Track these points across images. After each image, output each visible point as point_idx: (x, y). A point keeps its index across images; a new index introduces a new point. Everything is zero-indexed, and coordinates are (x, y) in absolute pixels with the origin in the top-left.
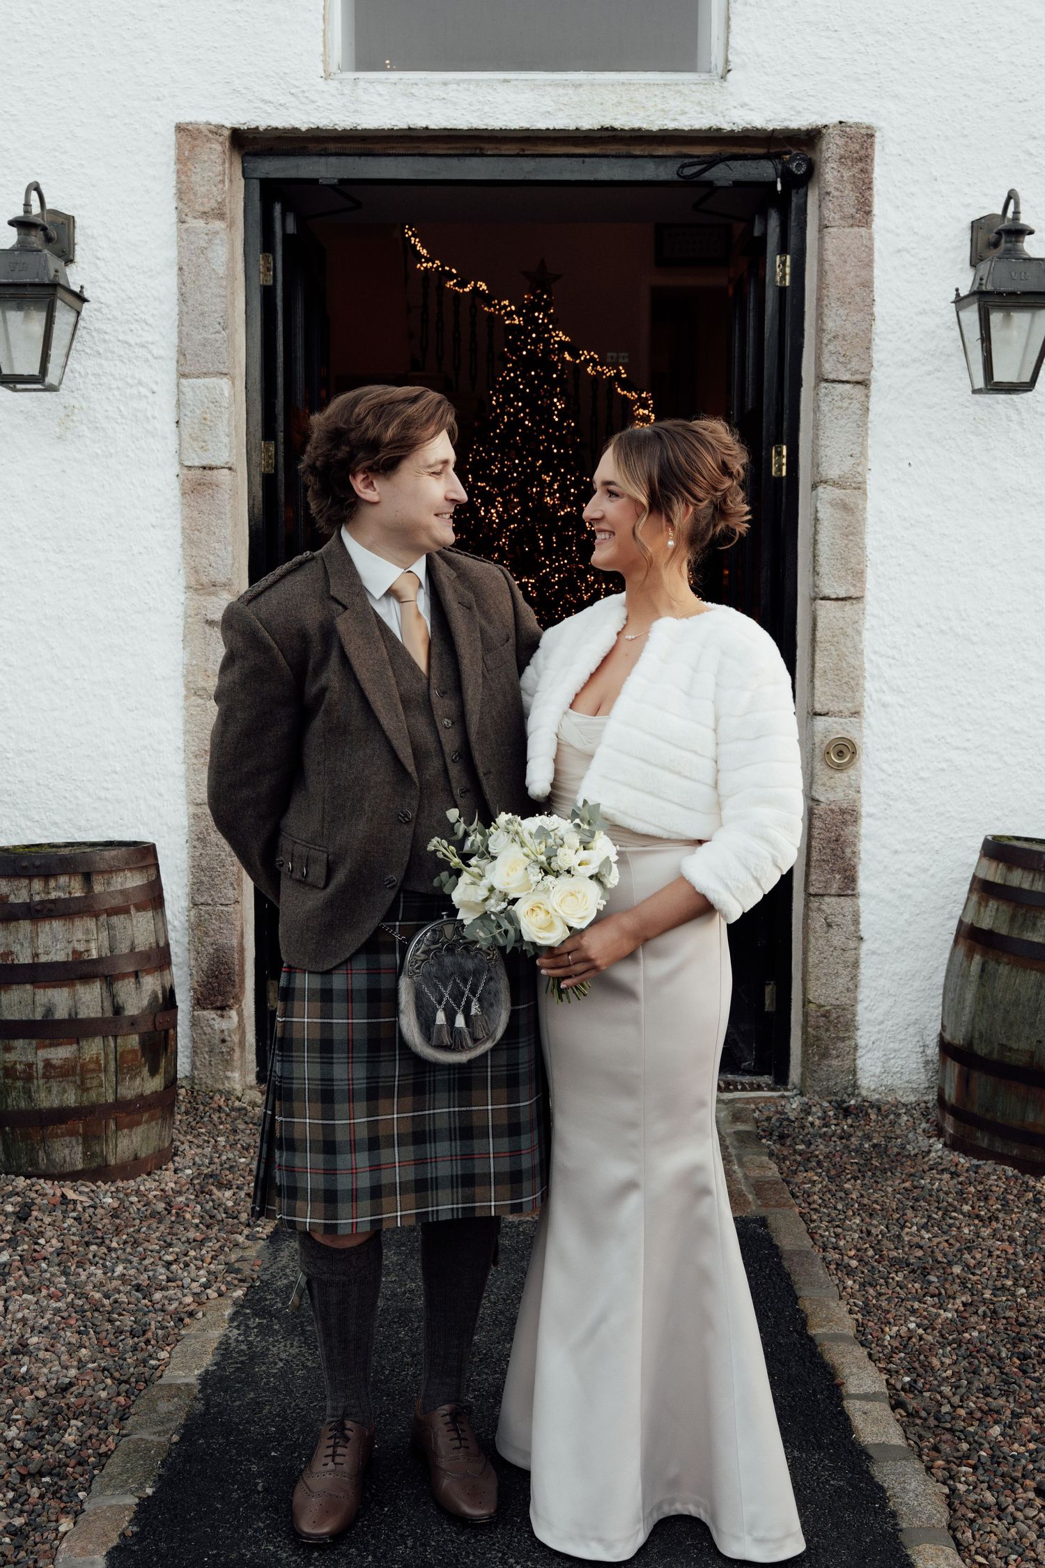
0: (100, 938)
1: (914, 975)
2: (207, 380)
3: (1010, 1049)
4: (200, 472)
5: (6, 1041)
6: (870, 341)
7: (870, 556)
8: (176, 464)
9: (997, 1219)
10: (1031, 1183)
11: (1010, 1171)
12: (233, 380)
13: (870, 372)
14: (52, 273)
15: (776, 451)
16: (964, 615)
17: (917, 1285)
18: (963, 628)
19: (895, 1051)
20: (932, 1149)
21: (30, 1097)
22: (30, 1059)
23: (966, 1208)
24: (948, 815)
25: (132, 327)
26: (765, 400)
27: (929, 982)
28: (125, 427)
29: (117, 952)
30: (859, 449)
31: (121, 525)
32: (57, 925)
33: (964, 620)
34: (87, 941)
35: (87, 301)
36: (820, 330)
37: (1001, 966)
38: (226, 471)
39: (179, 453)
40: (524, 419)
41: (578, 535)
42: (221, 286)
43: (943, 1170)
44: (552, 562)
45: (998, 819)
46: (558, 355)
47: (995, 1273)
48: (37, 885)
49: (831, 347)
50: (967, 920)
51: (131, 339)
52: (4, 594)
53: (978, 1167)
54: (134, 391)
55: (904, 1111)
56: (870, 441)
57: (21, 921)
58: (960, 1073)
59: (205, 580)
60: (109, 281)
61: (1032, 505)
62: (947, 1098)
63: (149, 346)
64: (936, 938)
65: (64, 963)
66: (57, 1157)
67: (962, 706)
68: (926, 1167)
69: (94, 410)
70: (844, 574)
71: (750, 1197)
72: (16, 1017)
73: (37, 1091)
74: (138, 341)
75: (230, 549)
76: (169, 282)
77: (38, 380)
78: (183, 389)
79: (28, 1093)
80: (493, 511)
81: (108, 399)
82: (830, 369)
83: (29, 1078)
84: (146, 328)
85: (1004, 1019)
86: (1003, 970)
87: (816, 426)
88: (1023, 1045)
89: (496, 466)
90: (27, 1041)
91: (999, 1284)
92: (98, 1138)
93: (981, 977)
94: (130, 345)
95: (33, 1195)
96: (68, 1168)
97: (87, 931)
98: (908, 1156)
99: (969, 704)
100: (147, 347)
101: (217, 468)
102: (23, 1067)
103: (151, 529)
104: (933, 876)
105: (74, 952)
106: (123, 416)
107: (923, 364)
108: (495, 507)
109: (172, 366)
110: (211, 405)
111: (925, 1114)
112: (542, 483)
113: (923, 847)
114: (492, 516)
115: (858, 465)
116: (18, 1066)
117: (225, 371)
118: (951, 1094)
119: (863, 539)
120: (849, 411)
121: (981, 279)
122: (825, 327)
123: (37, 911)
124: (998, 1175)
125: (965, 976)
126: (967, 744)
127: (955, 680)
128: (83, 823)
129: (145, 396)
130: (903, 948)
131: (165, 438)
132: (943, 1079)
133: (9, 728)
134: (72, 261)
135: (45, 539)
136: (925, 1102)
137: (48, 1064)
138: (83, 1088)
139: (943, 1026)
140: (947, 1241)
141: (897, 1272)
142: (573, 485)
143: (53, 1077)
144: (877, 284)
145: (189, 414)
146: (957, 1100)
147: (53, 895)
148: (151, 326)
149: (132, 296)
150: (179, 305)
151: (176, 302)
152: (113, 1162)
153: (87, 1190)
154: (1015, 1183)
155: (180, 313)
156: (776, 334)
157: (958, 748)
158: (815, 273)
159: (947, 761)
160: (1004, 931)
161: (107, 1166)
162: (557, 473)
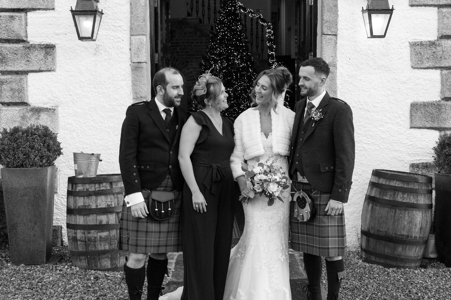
0: (115, 201)
1: (354, 212)
2: (139, 36)
3: (380, 231)
4: (137, 64)
5: (89, 231)
6: (337, 23)
7: (338, 86)
8: (130, 62)
9: (375, 278)
10: (387, 270)
11: (381, 267)
12: (146, 36)
13: (337, 32)
14: (95, 8)
15: (310, 55)
16: (367, 104)
17: (350, 293)
18: (367, 107)
19: (349, 235)
20: (359, 262)
21: (95, 247)
22: (96, 236)
23: (366, 276)
24: (363, 164)
25: (116, 21)
26: (307, 40)
27: (359, 214)
28: (114, 51)
29: (119, 205)
30: (334, 55)
31: (113, 80)
32: (103, 197)
33: (367, 105)
34: (111, 202)
35: (104, 14)
36: (322, 19)
37: (377, 207)
38: (145, 63)
39: (131, 58)
40: (228, 33)
41: (247, 74)
42: (143, 9)
43: (361, 267)
44: (238, 83)
45: (378, 165)
46: (239, 11)
47: (373, 290)
48: (97, 186)
49: (325, 25)
50: (368, 194)
51: (116, 25)
52: (78, 101)
53: (372, 266)
54: (117, 40)
55: (351, 253)
56: (338, 52)
57: (92, 196)
58: (366, 239)
59: (139, 96)
60: (109, 8)
61: (387, 71)
62: (363, 247)
63: (122, 27)
64: (361, 201)
65: (105, 208)
66: (103, 264)
67: (367, 131)
68: (356, 267)
69: (105, 46)
70: (330, 92)
71: (304, 274)
72: (92, 224)
73: (98, 245)
74: (118, 25)
75: (146, 87)
76: (127, 8)
77: (91, 38)
78: (132, 39)
79: (95, 246)
80: (217, 65)
81: (109, 42)
82: (325, 31)
83: (95, 241)
84: (120, 21)
85: (378, 222)
86: (378, 208)
87: (322, 48)
88: (384, 230)
89: (218, 50)
90: (95, 231)
91: (373, 292)
92: (115, 259)
93: (371, 210)
94: (116, 27)
95: (97, 275)
96: (106, 268)
97: (111, 199)
98: (352, 264)
99: (369, 130)
100: (121, 27)
101: (142, 63)
102: (93, 238)
103: (123, 81)
104: (359, 182)
105: (108, 205)
106: (114, 48)
107: (353, 29)
108: (218, 64)
109: (128, 32)
110: (140, 44)
111: (358, 254)
112: (234, 56)
113: (356, 174)
114: (217, 67)
115: (334, 59)
116: (92, 238)
117: (144, 34)
118: (364, 245)
119: (336, 81)
120: (330, 44)
121: (369, 6)
122: (323, 19)
123: (97, 193)
124: (377, 268)
125: (367, 210)
126: (369, 142)
127: (365, 123)
128: (102, 169)
129: (120, 42)
130: (351, 204)
131: (127, 54)
132: (362, 241)
133: (80, 141)
134: (98, 2)
135: (90, 84)
136: (358, 251)
137: (101, 237)
138: (110, 244)
139: (362, 226)
140: (360, 284)
141: (345, 291)
142: (245, 56)
143: (102, 241)
144: (339, 5)
145: (133, 46)
146: (366, 247)
147: (102, 188)
148: (122, 21)
149: (116, 12)
150: (130, 14)
151: (130, 13)
152: (119, 266)
153: (112, 273)
154: (382, 270)
155: (131, 17)
156: (309, 20)
157: (366, 144)
158: (321, 2)
159: (363, 147)
160: (378, 197)
161: (117, 267)
162: (239, 52)
